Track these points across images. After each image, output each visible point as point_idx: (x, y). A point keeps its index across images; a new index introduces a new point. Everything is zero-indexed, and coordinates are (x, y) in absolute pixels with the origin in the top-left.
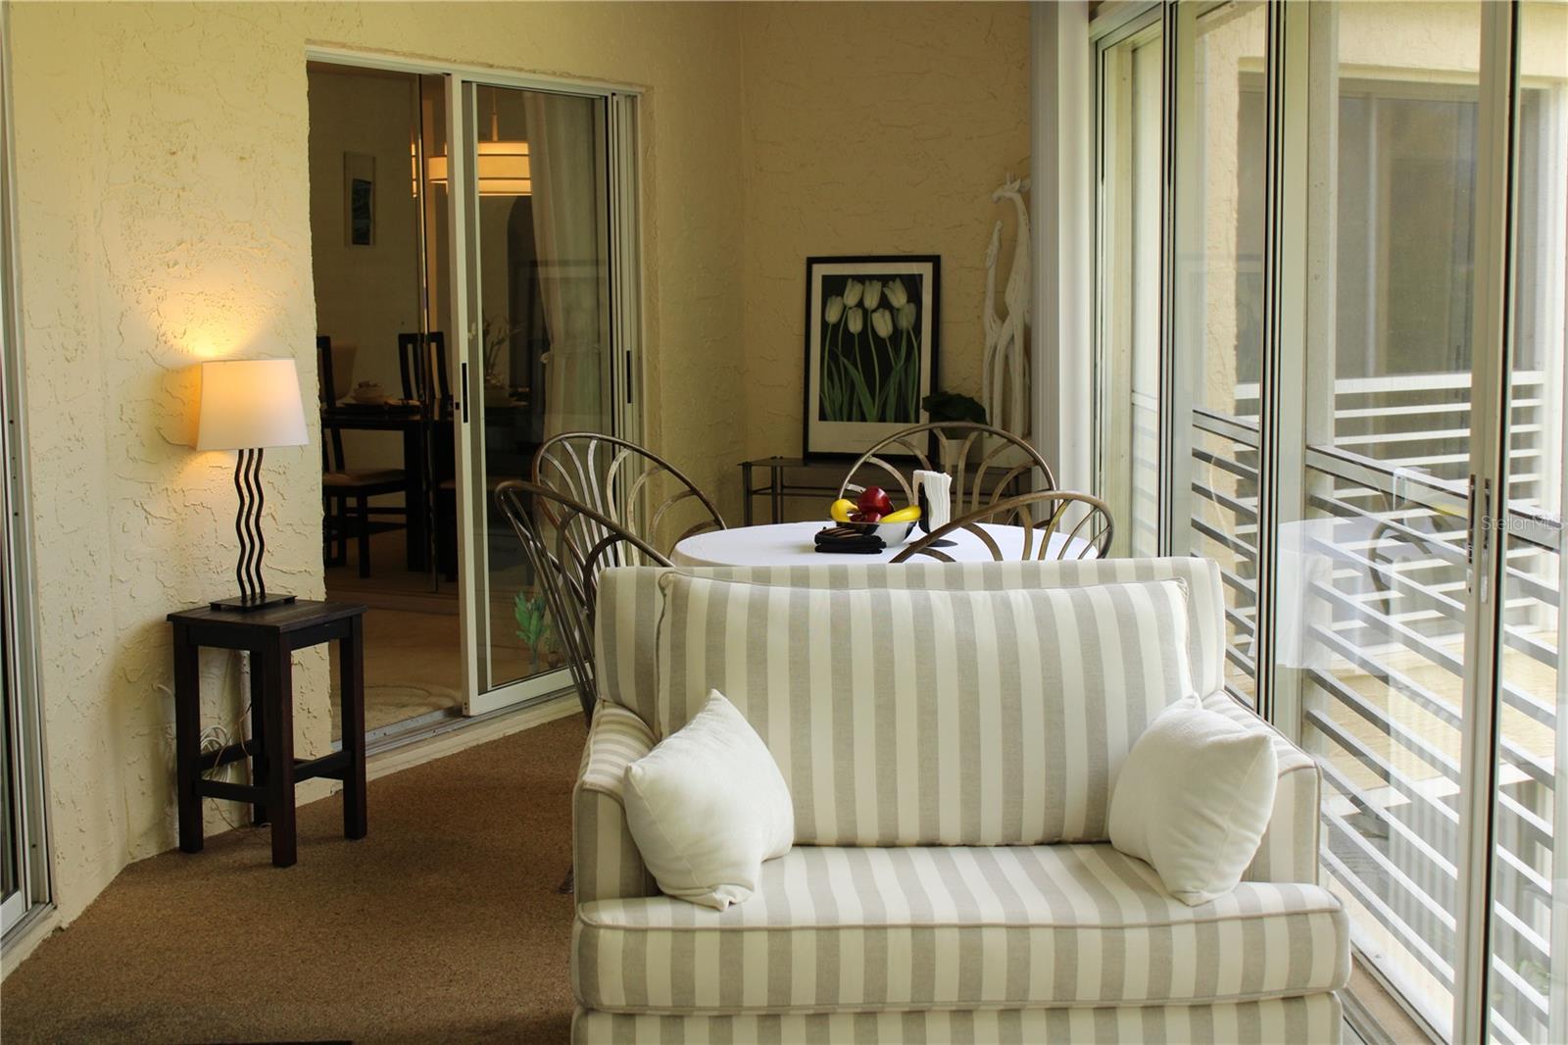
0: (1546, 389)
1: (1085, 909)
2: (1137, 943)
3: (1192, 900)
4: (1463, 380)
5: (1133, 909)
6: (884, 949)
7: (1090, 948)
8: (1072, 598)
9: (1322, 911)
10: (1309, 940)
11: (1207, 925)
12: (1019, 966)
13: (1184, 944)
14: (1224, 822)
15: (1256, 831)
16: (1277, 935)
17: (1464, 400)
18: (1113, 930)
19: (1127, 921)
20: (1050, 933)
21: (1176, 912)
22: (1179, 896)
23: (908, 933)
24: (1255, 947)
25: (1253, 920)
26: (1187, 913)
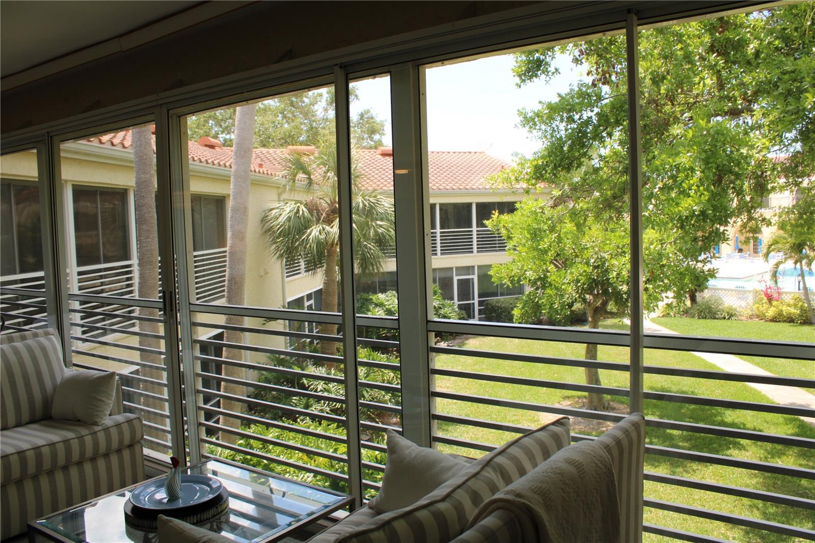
0: (70, 274)
1: (70, 435)
2: (88, 439)
3: (100, 424)
4: (41, 274)
5: (84, 431)
6: (9, 462)
7: (75, 444)
8: (23, 345)
9: (136, 418)
10: (134, 428)
11: (106, 430)
12: (54, 455)
13: (101, 436)
14: (104, 399)
15: (111, 400)
16: (125, 427)
17: (43, 280)
18: (81, 438)
19: (83, 434)
20: (62, 443)
21: (97, 428)
22: (96, 424)
23: (16, 455)
24: (121, 433)
25: (118, 425)
26: (100, 428)
